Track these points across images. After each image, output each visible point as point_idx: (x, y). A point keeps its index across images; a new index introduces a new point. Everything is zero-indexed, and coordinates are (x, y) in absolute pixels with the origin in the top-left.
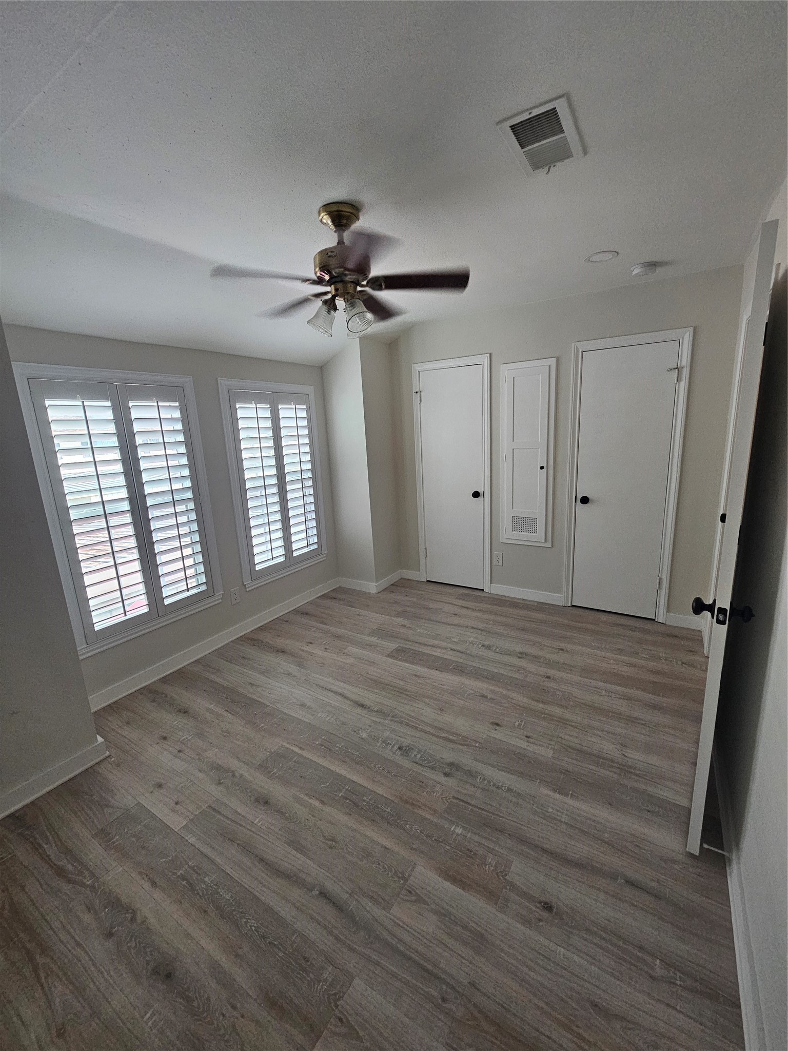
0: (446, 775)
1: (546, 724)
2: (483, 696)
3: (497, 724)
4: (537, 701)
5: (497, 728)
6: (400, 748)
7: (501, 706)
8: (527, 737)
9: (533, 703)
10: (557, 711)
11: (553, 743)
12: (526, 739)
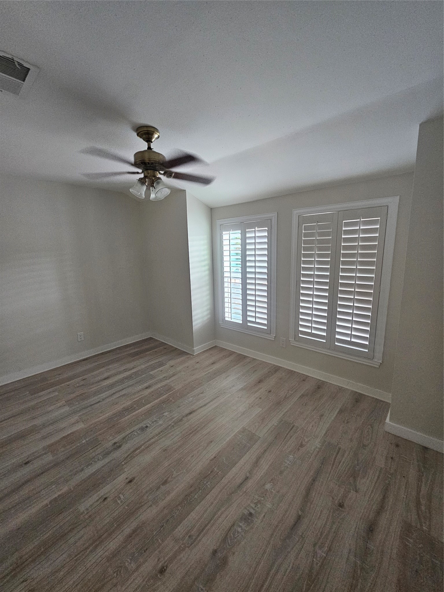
0: (115, 443)
1: (106, 522)
2: (165, 483)
3: (130, 481)
4: (134, 531)
5: (128, 480)
6: (147, 427)
7: (146, 492)
8: (106, 498)
9: (134, 525)
10: (112, 545)
11: (86, 517)
12: (105, 497)
